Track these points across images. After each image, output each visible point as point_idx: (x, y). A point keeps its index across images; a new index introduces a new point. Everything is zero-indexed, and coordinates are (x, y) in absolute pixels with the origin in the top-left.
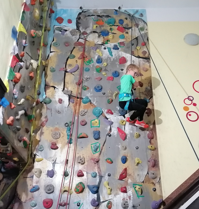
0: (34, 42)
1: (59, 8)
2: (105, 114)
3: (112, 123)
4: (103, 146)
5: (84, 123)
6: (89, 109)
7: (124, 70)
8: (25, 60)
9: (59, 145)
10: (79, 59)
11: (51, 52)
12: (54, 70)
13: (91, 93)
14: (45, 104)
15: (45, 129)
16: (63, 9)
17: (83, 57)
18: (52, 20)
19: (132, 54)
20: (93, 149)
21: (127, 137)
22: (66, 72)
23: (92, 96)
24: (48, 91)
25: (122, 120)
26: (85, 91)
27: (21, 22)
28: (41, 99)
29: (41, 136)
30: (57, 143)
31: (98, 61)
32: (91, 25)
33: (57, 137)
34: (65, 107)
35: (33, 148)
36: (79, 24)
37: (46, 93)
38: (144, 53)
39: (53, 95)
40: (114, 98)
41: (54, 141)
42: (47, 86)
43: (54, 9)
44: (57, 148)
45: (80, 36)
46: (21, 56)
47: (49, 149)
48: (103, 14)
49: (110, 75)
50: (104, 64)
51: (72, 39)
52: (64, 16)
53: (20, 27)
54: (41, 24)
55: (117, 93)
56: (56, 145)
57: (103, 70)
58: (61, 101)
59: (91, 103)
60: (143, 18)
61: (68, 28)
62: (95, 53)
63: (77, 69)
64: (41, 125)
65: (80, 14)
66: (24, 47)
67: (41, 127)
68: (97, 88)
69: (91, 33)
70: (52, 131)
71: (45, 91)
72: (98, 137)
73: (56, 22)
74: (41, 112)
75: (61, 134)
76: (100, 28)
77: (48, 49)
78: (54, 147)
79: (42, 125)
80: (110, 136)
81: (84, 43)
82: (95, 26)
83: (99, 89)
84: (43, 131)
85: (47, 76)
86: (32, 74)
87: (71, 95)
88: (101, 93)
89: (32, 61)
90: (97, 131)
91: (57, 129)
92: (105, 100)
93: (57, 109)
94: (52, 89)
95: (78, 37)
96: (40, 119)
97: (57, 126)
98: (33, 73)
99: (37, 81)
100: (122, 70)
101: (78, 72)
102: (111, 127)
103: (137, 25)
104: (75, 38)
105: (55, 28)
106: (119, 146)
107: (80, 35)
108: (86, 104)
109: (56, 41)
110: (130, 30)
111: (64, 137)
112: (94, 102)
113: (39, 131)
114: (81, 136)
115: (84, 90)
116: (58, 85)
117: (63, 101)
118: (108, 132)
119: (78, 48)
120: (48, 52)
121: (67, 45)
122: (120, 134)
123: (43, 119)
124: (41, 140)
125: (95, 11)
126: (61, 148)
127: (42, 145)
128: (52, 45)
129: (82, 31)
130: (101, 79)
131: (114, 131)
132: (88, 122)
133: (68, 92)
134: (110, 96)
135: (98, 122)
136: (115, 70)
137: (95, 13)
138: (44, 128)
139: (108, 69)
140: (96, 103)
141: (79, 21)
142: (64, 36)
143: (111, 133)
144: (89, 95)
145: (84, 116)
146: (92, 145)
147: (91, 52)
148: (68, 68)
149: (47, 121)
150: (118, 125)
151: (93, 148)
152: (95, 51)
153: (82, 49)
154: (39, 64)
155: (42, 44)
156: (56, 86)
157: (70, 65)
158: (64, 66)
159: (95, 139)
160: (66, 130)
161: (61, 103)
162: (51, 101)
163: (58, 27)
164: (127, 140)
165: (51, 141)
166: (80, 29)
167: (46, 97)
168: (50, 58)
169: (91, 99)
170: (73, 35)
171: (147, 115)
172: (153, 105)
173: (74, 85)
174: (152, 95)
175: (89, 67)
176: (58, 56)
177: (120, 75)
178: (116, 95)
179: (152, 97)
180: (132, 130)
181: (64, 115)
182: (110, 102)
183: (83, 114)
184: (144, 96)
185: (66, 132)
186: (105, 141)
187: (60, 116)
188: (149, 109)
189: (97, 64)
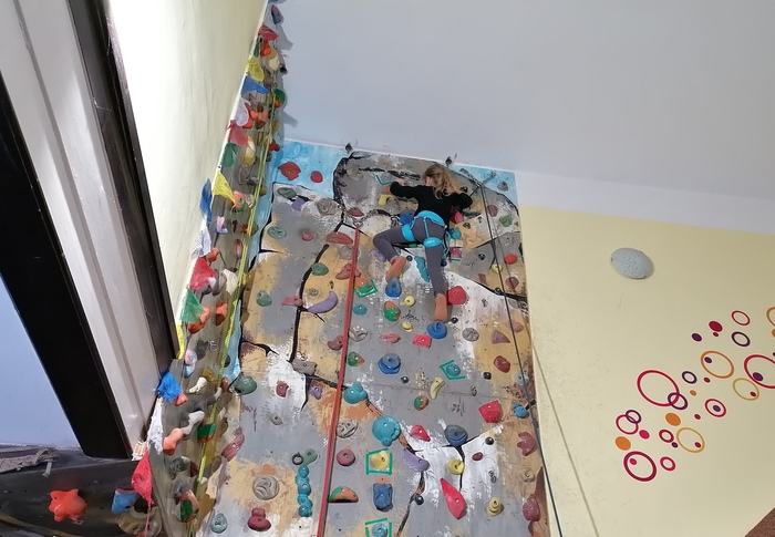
0: (235, 222)
1: (288, 139)
2: (407, 437)
3: (427, 466)
4: (401, 529)
5: (347, 460)
6: (363, 419)
7: (459, 322)
9: (273, 519)
10: (338, 277)
11: (261, 251)
12: (269, 300)
13: (368, 376)
14: (237, 394)
15: (233, 464)
16: (300, 143)
17: (351, 274)
18: (271, 170)
19: (482, 281)
21: (468, 510)
22: (301, 308)
23: (371, 383)
24: (247, 357)
25: (453, 458)
26: (353, 368)
27: (222, 172)
29: (220, 487)
30: (269, 511)
31: (390, 291)
32: (373, 193)
33: (270, 494)
34: (295, 408)
36: (342, 188)
37: (241, 363)
38: (513, 282)
39: (262, 370)
40: (433, 396)
41: (260, 503)
42: (245, 344)
44: (267, 526)
45: (342, 217)
47: (243, 527)
48: (404, 170)
49: (423, 331)
50: (407, 299)
51: (321, 224)
52: (300, 161)
53: (218, 184)
54: (253, 179)
55: (440, 381)
56: (265, 516)
57: (403, 314)
58: (283, 389)
59: (368, 403)
60: (508, 194)
61: (313, 193)
63: (331, 304)
64: (222, 454)
65: (345, 161)
66: (218, 236)
67: (223, 459)
68: (386, 362)
69: (372, 213)
70: (253, 474)
71: (240, 357)
72: (388, 502)
73: (280, 173)
74: (227, 416)
75: (281, 485)
76: (398, 204)
77: (255, 245)
78: (259, 524)
79: (227, 454)
80: (420, 502)
81: (353, 238)
82: (382, 201)
83: (390, 366)
84: (228, 472)
85: (249, 314)
86: (222, 310)
87: (313, 375)
88: (395, 379)
90: (384, 485)
91: (268, 469)
92: (408, 398)
93: (273, 411)
94: (259, 352)
95: (337, 219)
96: (221, 435)
97: (270, 462)
100: (455, 321)
101: (333, 313)
102: (422, 477)
104: (329, 222)
105: (275, 190)
106: (446, 535)
107: (343, 214)
108: (354, 405)
109: (278, 223)
110: (476, 219)
111: (289, 496)
112: (376, 400)
113: (215, 471)
114: (338, 496)
115: (351, 364)
116: (277, 344)
117: (290, 391)
118: (415, 490)
119: (336, 249)
120: (254, 252)
121: (306, 236)
122: (450, 499)
123: (230, 436)
124: (219, 498)
125: (384, 161)
126: (277, 527)
127: (222, 514)
128: (265, 232)
129: (348, 207)
130: (398, 339)
131: (433, 490)
132: (360, 458)
133: (304, 365)
134: (422, 390)
135: (387, 459)
137: (384, 164)
138: (229, 463)
139: (418, 315)
140: (381, 404)
141: (342, 180)
142: (299, 214)
143: (424, 494)
144: (363, 379)
145: (349, 438)
146: (370, 527)
147: (370, 263)
148: (309, 299)
149: (240, 445)
150: (443, 471)
151: (370, 533)
153: (349, 253)
156: (270, 346)
157: (313, 293)
158: (297, 294)
159: (378, 508)
160: (294, 475)
161: (284, 396)
162: (254, 387)
163: (286, 189)
164: (467, 519)
165: (250, 505)
166: (345, 199)
167: (242, 373)
168: (259, 266)
169: (368, 391)
170: (326, 214)
171: (521, 450)
172: (536, 425)
173: (321, 349)
174: (534, 396)
175: (365, 304)
176: (281, 264)
177: (449, 335)
178: (440, 386)
179: (534, 403)
180: (482, 490)
181: (291, 430)
182: (421, 405)
183: (345, 432)
184: (511, 397)
185: (296, 482)
186: (407, 516)
187: (279, 431)
188: (526, 434)
189: (388, 299)
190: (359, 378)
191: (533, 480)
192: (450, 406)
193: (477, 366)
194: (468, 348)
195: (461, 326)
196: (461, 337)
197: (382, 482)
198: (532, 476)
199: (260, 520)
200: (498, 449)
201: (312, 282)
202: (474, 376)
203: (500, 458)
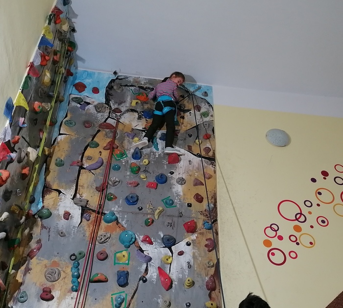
0: (36, 120)
1: (80, 69)
2: (140, 243)
3: (150, 259)
4: (132, 298)
5: (102, 257)
6: (114, 233)
7: (175, 174)
8: (19, 149)
9: (56, 293)
10: (105, 149)
11: (60, 134)
12: (63, 163)
13: (119, 206)
14: (39, 219)
15: (34, 262)
16: (87, 71)
17: (111, 147)
18: (68, 86)
19: (190, 150)
20: (115, 303)
21: (173, 285)
22: (81, 167)
23: (120, 211)
24: (47, 197)
25: (166, 255)
26: (110, 202)
27: (22, 92)
28: (34, 210)
29: (25, 275)
30: (53, 289)
31: (134, 156)
32: (129, 99)
33: (55, 278)
34: (74, 227)
35: (9, 296)
36: (110, 97)
37: (43, 201)
38: (208, 150)
39: (56, 205)
40: (156, 218)
41: (49, 284)
42: (47, 189)
43: (73, 70)
44: (52, 298)
45: (109, 114)
46: (13, 143)
47: (37, 299)
48: (148, 86)
49: (152, 179)
50: (144, 161)
51: (96, 118)
52: (86, 82)
53: (18, 99)
54: (51, 93)
55: (161, 209)
56: (50, 292)
57: (141, 170)
58: (67, 216)
59: (118, 223)
60: (207, 98)
61: (93, 100)
62: (130, 143)
63: (100, 164)
64: (28, 255)
65: (113, 81)
66: (21, 128)
67: (28, 258)
68: (129, 198)
69: (128, 111)
70: (46, 267)
71: (43, 197)
72: (125, 282)
73: (74, 88)
74: (31, 232)
75: (62, 273)
76: (143, 105)
77: (56, 129)
78: (48, 297)
79: (30, 255)
80: (145, 281)
81: (115, 126)
82: (134, 103)
83: (132, 200)
84: (30, 266)
85: (50, 171)
86: (26, 171)
87: (86, 206)
88: (134, 208)
89: (30, 149)
90: (124, 271)
91: (55, 264)
92: (142, 219)
93: (60, 229)
94: (55, 194)
95: (106, 115)
96: (28, 244)
97: (56, 259)
98: (28, 168)
99: (32, 181)
100: (172, 173)
101: (100, 170)
102: (147, 267)
103: (198, 108)
104: (101, 117)
105: (71, 98)
106: (159, 300)
107: (110, 112)
108: (109, 224)
109: (71, 118)
110: (188, 113)
111: (66, 279)
112: (122, 221)
114: (96, 278)
115: (109, 200)
116: (65, 189)
117: (72, 216)
118: (142, 274)
119: (104, 132)
120: (55, 134)
121: (87, 125)
122: (162, 279)
123: (33, 245)
124: (24, 282)
125: (137, 81)
126: (58, 299)
127: (25, 292)
128: (63, 123)
129: (113, 107)
130: (138, 184)
131: (153, 274)
132: (111, 255)
133: (81, 201)
134: (150, 214)
135: (126, 256)
136: (161, 172)
137: (136, 82)
138: (32, 261)
139: (150, 170)
140: (125, 224)
141: (111, 92)
142: (84, 112)
143: (148, 277)
144: (115, 209)
145: (105, 244)
147: (124, 140)
148: (86, 161)
149: (39, 249)
150: (160, 262)
151: (114, 301)
152: (131, 140)
153: (111, 135)
154: (40, 154)
155: (48, 123)
156: (61, 190)
157: (89, 158)
158: (80, 159)
159: (119, 286)
160: (71, 266)
161: (68, 219)
162: (50, 214)
163: (77, 98)
164: (173, 290)
165: (42, 285)
166: (111, 103)
167: (43, 206)
168: (58, 143)
169: (118, 216)
170: (99, 112)
171: (207, 249)
172: (217, 234)
173: (92, 191)
174: (216, 216)
175: (119, 164)
176: (71, 141)
177: (168, 181)
178: (160, 212)
179: (216, 220)
180: (182, 273)
181: (71, 239)
182: (149, 223)
183: (103, 240)
184: (202, 217)
185: (71, 270)
186: (136, 290)
187: (63, 240)
188: (210, 239)
189: (133, 161)
190: (113, 208)
191: (213, 266)
192: (166, 224)
193: (184, 199)
194: (179, 189)
195: (176, 176)
196: (175, 183)
197: (122, 270)
198: (212, 264)
199: (47, 294)
200: (193, 248)
201: (89, 152)
202: (181, 205)
203: (194, 254)
